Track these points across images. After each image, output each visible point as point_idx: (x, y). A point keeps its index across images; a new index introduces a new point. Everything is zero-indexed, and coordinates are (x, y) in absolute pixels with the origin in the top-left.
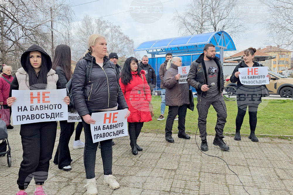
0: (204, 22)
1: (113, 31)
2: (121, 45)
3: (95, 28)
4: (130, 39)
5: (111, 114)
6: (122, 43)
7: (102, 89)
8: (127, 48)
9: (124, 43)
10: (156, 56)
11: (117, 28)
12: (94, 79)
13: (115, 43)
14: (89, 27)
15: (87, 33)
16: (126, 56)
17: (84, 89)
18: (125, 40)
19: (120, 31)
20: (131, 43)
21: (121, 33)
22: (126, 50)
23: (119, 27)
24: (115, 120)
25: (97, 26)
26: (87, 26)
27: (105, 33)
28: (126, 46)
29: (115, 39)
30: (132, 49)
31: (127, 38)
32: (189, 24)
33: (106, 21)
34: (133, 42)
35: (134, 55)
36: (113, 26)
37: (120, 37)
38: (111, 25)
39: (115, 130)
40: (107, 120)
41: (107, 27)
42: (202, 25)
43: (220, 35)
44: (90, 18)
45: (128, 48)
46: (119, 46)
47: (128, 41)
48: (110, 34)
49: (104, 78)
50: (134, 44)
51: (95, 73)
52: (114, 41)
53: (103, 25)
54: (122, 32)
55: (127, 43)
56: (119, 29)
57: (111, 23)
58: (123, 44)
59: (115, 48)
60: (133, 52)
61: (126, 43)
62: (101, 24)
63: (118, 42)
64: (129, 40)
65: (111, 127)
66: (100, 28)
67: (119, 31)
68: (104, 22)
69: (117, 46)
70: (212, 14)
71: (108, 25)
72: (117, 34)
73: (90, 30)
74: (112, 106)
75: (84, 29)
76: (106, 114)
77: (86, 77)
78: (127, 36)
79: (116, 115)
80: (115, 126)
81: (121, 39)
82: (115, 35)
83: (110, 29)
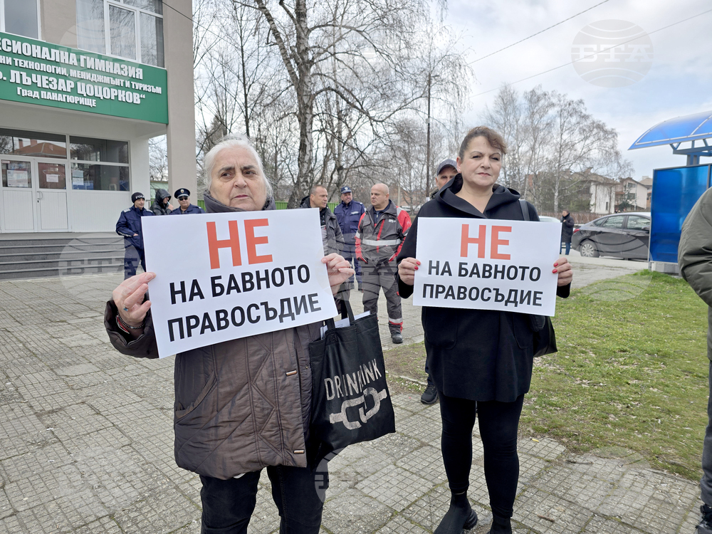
1: (566, 114)
2: (582, 143)
3: (524, 110)
4: (608, 128)
6: (586, 138)
8: (597, 151)
9: (591, 138)
11: (575, 106)
13: (567, 141)
14: (509, 109)
15: (505, 123)
16: (595, 168)
18: (595, 131)
19: (583, 111)
20: (610, 136)
21: (585, 117)
22: (595, 154)
23: (581, 102)
25: (527, 106)
26: (505, 110)
27: (545, 119)
28: (595, 145)
29: (567, 132)
30: (612, 150)
31: (600, 127)
33: (550, 93)
34: (615, 136)
35: (616, 165)
36: (566, 102)
37: (581, 125)
38: (560, 101)
41: (553, 105)
44: (512, 92)
45: (600, 150)
46: (579, 146)
47: (602, 134)
48: (558, 120)
50: (618, 138)
52: (565, 136)
53: (542, 102)
54: (587, 113)
55: (599, 139)
56: (581, 108)
57: (562, 95)
58: (588, 142)
59: (568, 151)
60: (613, 159)
61: (596, 138)
62: (536, 100)
63: (577, 137)
64: (606, 132)
66: (535, 111)
67: (581, 113)
68: (545, 95)
69: (573, 146)
71: (554, 100)
72: (574, 120)
73: (512, 117)
75: (498, 116)
78: (600, 121)
81: (584, 130)
82: (569, 122)
83: (557, 109)
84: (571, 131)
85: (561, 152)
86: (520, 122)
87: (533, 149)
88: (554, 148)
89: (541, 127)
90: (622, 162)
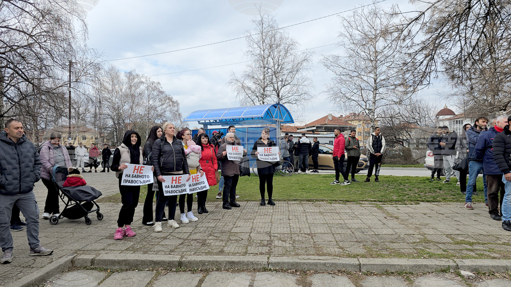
0: (266, 86)
1: (150, 89)
2: (161, 107)
3: (125, 83)
4: (175, 99)
5: (176, 177)
6: (162, 105)
7: (170, 159)
9: (166, 105)
10: (209, 127)
11: (156, 85)
12: (165, 152)
13: (152, 105)
14: (115, 81)
15: (113, 90)
17: (159, 159)
18: (167, 101)
19: (160, 88)
20: (175, 105)
21: (162, 92)
22: (168, 114)
23: (159, 83)
24: (180, 182)
25: (127, 81)
26: (113, 81)
27: (138, 91)
28: (168, 109)
29: (152, 100)
30: (177, 113)
31: (170, 99)
32: (249, 89)
33: (141, 75)
34: (178, 104)
35: (179, 121)
36: (150, 82)
37: (160, 97)
38: (147, 81)
39: (180, 189)
40: (174, 182)
42: (264, 90)
43: (276, 107)
44: (117, 71)
45: (171, 112)
46: (159, 109)
47: (171, 103)
48: (146, 92)
49: (171, 151)
50: (180, 106)
51: (166, 148)
52: (151, 102)
53: (136, 80)
54: (163, 90)
55: (170, 106)
56: (159, 87)
57: (148, 77)
58: (164, 107)
59: (153, 111)
60: (178, 117)
62: (133, 78)
63: (157, 103)
64: (173, 102)
65: (177, 187)
66: (132, 85)
68: (138, 76)
69: (156, 108)
70: (274, 78)
71: (143, 80)
72: (155, 93)
73: (117, 86)
74: (178, 170)
75: (108, 85)
76: (173, 177)
77: (160, 150)
78: (170, 96)
79: (180, 179)
80: (180, 186)
81: (161, 100)
82: (153, 94)
83: (146, 85)
84: (155, 99)
85: (149, 111)
86: (123, 90)
87: (132, 108)
88: (145, 109)
89: (136, 95)
90: (182, 120)
